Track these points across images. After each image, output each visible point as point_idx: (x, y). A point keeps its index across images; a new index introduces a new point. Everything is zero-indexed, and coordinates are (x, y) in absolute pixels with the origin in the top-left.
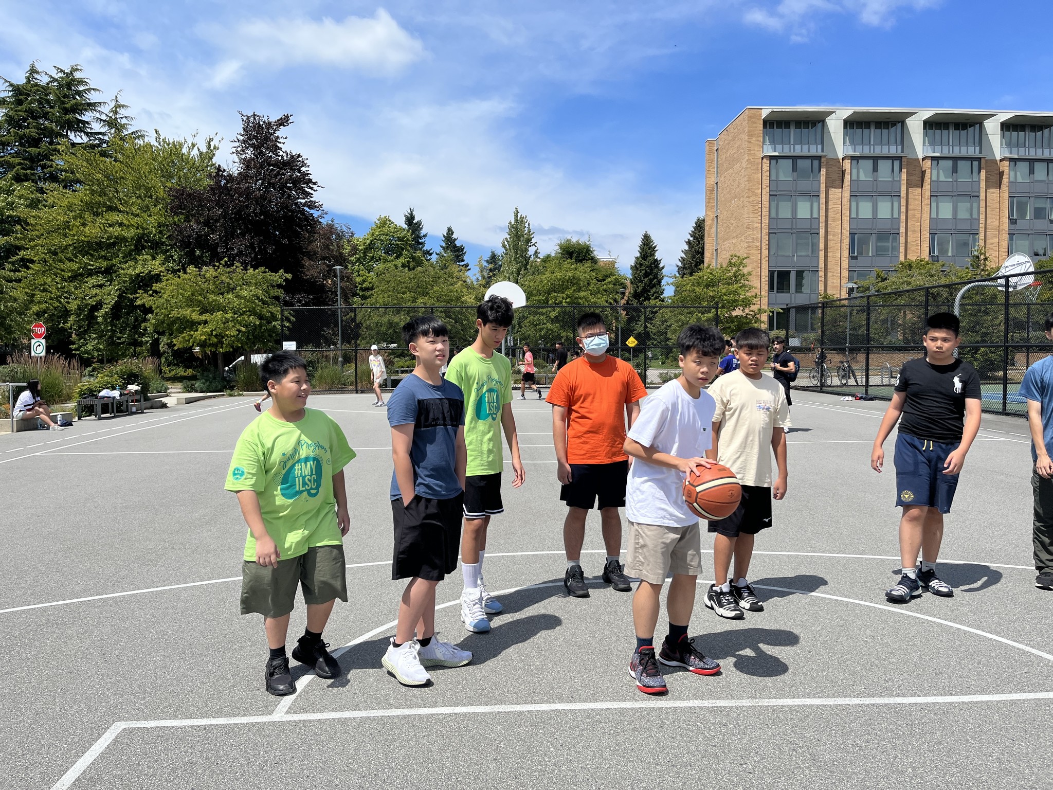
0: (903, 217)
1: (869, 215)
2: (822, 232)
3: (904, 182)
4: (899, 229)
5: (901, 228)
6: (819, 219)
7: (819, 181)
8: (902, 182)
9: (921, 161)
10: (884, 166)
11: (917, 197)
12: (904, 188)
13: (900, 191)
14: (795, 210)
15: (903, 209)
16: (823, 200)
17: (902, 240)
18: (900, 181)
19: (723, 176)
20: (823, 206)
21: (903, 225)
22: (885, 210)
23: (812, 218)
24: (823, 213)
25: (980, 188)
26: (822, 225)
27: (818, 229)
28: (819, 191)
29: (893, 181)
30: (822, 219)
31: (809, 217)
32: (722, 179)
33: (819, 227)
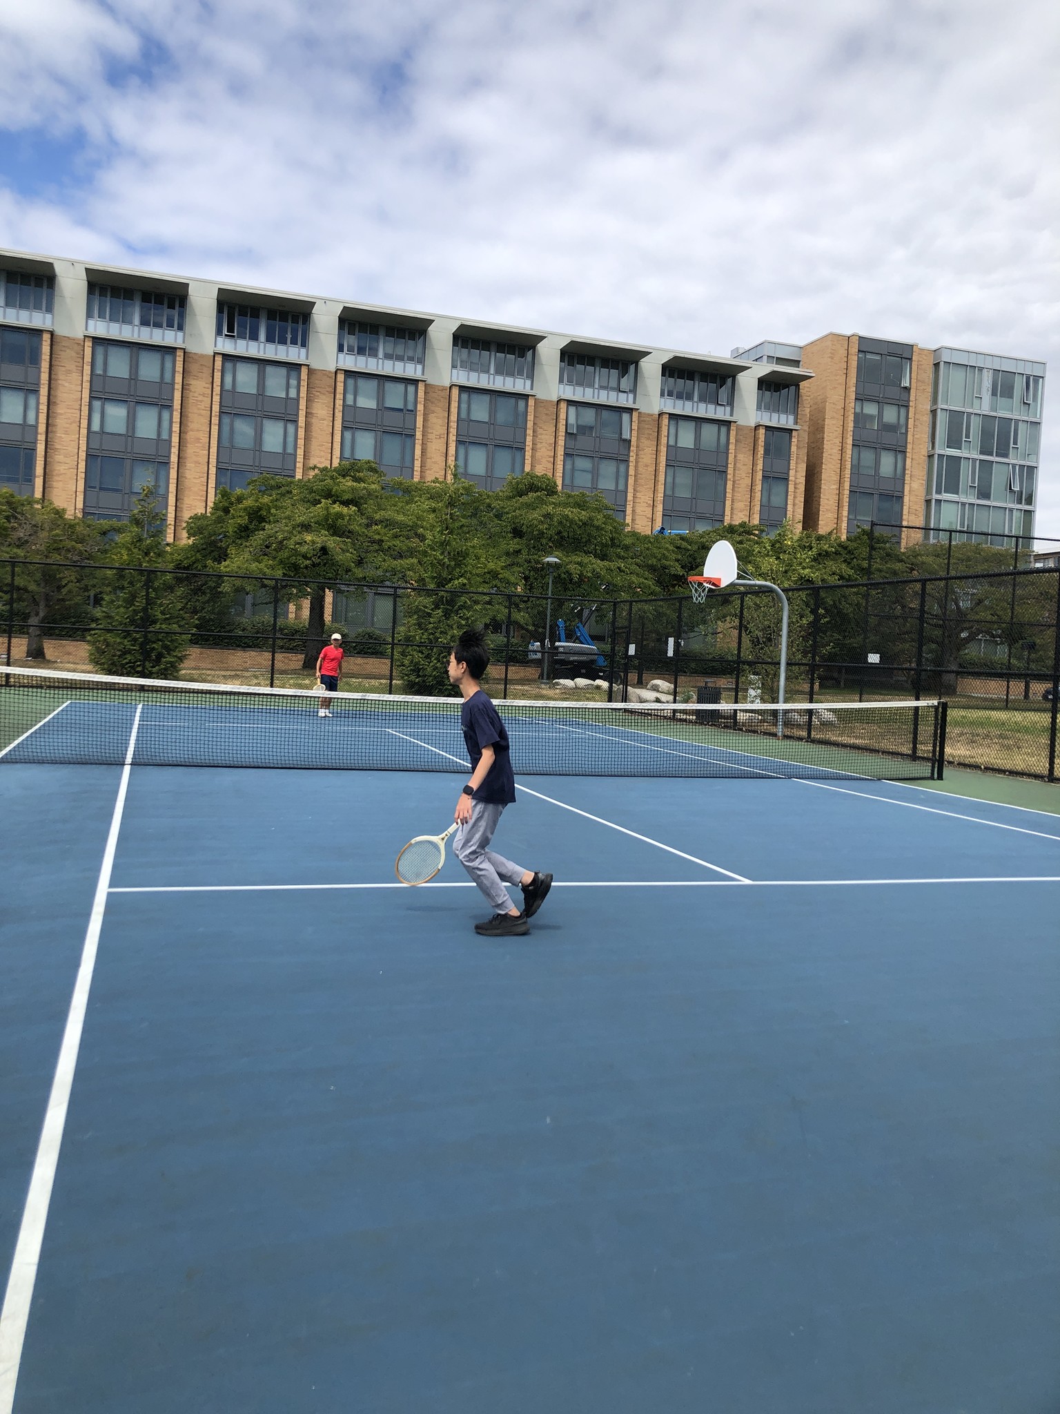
0: (175, 439)
1: (122, 429)
2: (41, 448)
3: (179, 387)
4: (169, 457)
5: (172, 455)
6: (36, 427)
7: (39, 369)
8: (176, 386)
11: (203, 412)
12: (178, 395)
13: (172, 400)
15: (176, 428)
16: (43, 399)
17: (173, 474)
18: (172, 385)
20: (43, 408)
21: (175, 451)
22: (147, 424)
23: (24, 425)
24: (42, 418)
25: (298, 409)
26: (41, 438)
27: (35, 443)
28: (38, 384)
29: (163, 383)
30: (42, 428)
31: (20, 421)
33: (36, 440)
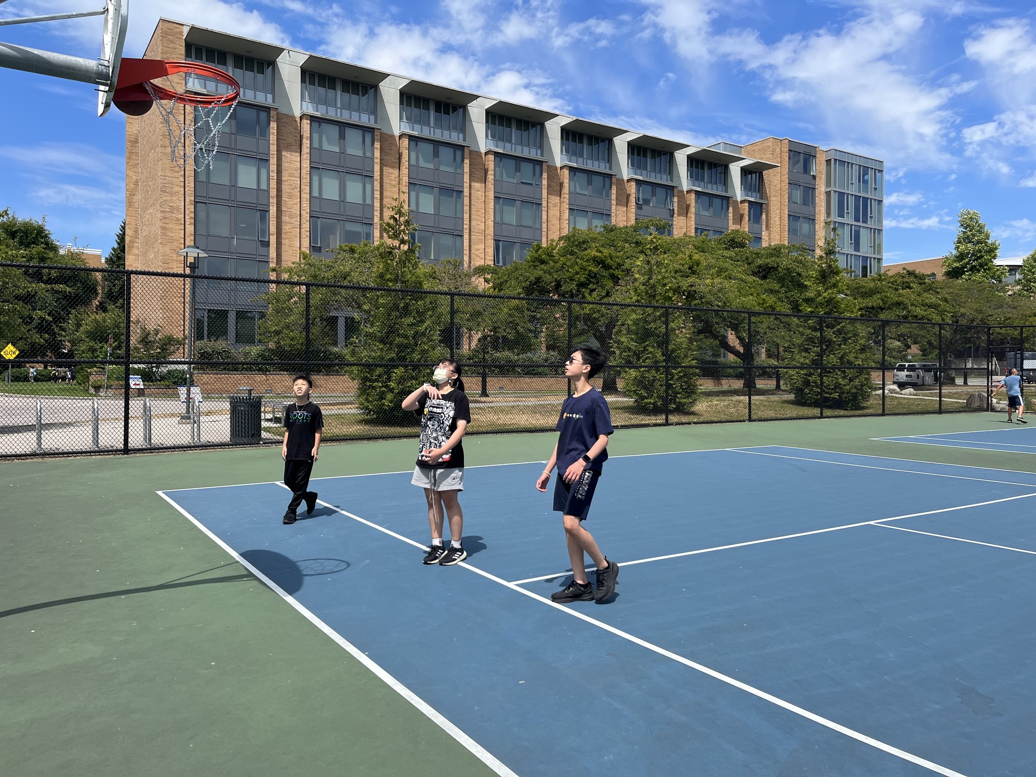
0: (377, 204)
1: (335, 196)
2: (273, 210)
3: (377, 161)
4: (372, 219)
5: (375, 218)
6: (268, 191)
7: (269, 141)
9: (397, 139)
10: (353, 136)
12: (377, 168)
13: (373, 171)
14: (234, 175)
15: (377, 195)
16: (273, 167)
17: (377, 233)
18: (372, 158)
20: (274, 175)
21: (377, 214)
22: (354, 191)
23: (258, 190)
24: (273, 184)
25: (463, 182)
26: (273, 201)
27: (268, 205)
28: (268, 154)
29: (364, 157)
30: (273, 193)
31: (255, 187)
33: (269, 202)
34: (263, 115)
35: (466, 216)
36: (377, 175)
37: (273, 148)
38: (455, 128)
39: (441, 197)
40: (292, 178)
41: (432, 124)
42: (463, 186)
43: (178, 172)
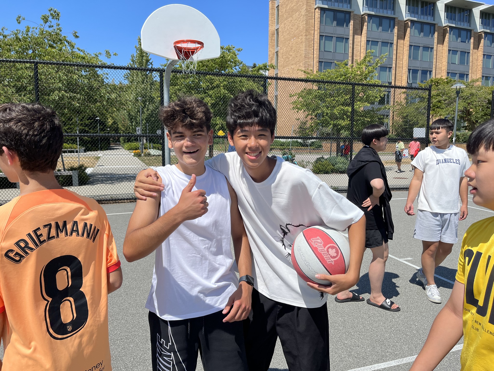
0: (395, 57)
2: (350, 63)
3: (396, 35)
4: (392, 65)
6: (348, 54)
7: (349, 28)
9: (405, 22)
10: (386, 23)
11: (401, 45)
12: (395, 39)
14: (334, 47)
15: (395, 52)
16: (351, 42)
17: (394, 72)
18: (393, 34)
19: (283, 24)
20: (351, 46)
21: (394, 62)
23: (344, 53)
24: (350, 50)
25: (434, 43)
26: (350, 59)
28: (349, 35)
29: (390, 33)
32: (283, 25)
34: (347, 16)
35: (434, 60)
36: (395, 42)
37: (351, 32)
38: (430, 15)
39: (423, 52)
40: (357, 47)
41: (419, 13)
42: (433, 45)
43: (311, 47)
